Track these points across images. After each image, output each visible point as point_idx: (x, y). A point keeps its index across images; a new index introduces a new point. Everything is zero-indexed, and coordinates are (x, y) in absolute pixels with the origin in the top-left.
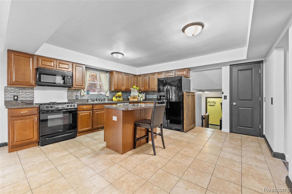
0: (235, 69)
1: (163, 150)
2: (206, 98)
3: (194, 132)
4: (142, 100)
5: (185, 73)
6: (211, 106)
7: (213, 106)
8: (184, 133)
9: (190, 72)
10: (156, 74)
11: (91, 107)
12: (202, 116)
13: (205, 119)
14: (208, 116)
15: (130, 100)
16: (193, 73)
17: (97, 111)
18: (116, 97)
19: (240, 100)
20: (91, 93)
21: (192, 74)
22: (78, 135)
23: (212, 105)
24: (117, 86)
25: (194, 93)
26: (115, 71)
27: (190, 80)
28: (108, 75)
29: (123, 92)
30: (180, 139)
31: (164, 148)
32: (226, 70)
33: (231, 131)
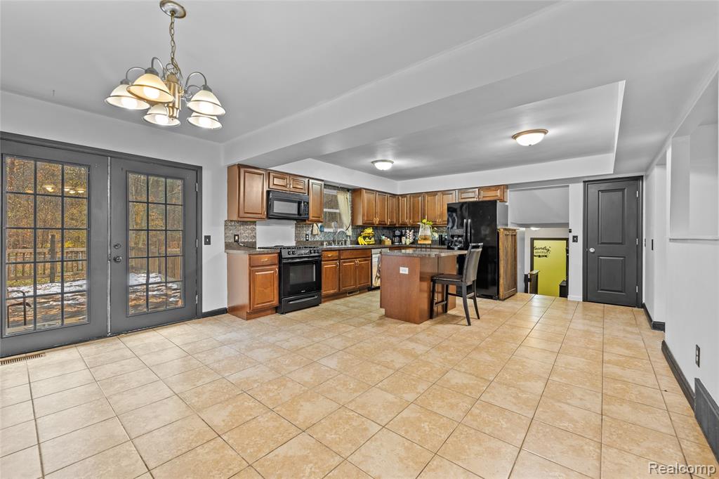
0: (593, 189)
1: (479, 321)
2: (532, 240)
3: (517, 301)
4: (408, 243)
5: (498, 193)
6: (539, 256)
7: (543, 256)
8: (500, 302)
9: (506, 191)
10: (439, 194)
11: (337, 254)
12: (526, 276)
13: (530, 281)
14: (537, 276)
15: (419, 242)
16: (512, 193)
17: (345, 262)
18: (364, 238)
19: (602, 243)
20: (326, 230)
21: (510, 196)
22: (322, 300)
23: (541, 254)
24: (367, 217)
25: (515, 230)
26: (365, 189)
27: (507, 206)
28: (348, 195)
29: (375, 228)
30: (496, 308)
31: (479, 318)
32: (577, 190)
33: (585, 299)
